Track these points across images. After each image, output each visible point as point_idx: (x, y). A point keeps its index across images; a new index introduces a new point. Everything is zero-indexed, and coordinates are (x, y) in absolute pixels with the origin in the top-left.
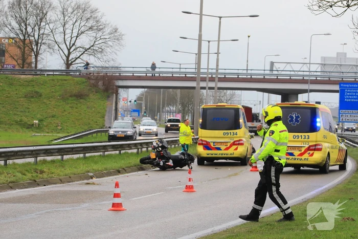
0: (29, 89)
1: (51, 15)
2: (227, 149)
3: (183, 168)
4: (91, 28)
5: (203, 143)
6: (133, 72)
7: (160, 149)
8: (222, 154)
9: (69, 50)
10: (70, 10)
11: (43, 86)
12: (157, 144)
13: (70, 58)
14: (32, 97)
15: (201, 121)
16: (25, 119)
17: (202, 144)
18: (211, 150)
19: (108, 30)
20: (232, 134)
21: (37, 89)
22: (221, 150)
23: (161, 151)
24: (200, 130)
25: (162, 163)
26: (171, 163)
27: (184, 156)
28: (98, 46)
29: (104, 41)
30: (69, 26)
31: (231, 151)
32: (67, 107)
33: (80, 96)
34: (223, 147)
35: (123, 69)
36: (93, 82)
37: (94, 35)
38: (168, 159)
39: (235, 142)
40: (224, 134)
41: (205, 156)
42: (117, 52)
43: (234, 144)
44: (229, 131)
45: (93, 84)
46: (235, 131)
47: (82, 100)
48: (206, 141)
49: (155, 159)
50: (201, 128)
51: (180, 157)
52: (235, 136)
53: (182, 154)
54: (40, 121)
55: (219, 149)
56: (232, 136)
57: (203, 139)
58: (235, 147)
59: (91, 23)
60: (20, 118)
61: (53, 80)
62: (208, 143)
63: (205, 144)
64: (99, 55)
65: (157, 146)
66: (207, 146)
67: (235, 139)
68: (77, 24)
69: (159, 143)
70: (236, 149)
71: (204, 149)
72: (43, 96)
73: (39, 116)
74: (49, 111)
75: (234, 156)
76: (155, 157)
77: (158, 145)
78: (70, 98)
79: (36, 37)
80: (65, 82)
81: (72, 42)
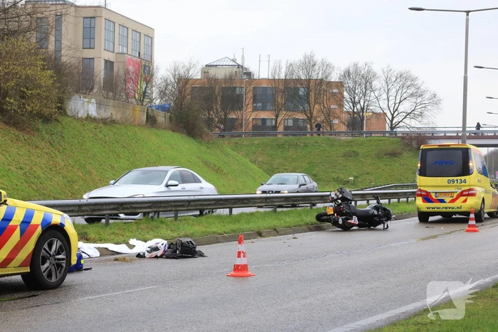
0: (348, 149)
1: (376, 84)
2: (453, 201)
3: (378, 227)
4: (412, 95)
5: (423, 193)
6: (445, 132)
7: (340, 201)
8: (446, 208)
9: (393, 115)
10: (394, 79)
11: (361, 146)
12: (336, 194)
13: (394, 122)
14: (350, 156)
15: (419, 165)
16: (342, 176)
17: (421, 195)
18: (433, 202)
19: (427, 96)
20: (459, 181)
21: (355, 149)
22: (445, 202)
23: (341, 204)
24: (418, 177)
25: (340, 222)
26: (355, 220)
27: (378, 212)
28: (419, 110)
29: (424, 105)
30: (393, 93)
31: (458, 203)
32: (382, 165)
33: (393, 154)
34: (447, 199)
35: (438, 129)
36: (407, 141)
37: (415, 100)
38: (350, 215)
39: (462, 192)
40: (449, 182)
41: (426, 210)
42: (436, 115)
43: (461, 194)
44: (455, 178)
45: (407, 143)
46: (463, 178)
47: (395, 158)
48: (426, 192)
49: (333, 215)
50: (420, 175)
51: (371, 212)
52: (463, 184)
53: (376, 208)
54: (356, 177)
55: (442, 201)
56: (458, 184)
57: (422, 188)
58: (463, 198)
59: (412, 90)
60: (337, 175)
61: (370, 140)
62: (428, 193)
63: (424, 195)
64: (420, 118)
65: (335, 198)
66: (427, 198)
67: (463, 189)
68: (400, 91)
69: (338, 194)
70: (465, 201)
71: (424, 202)
72: (360, 156)
73: (355, 173)
74: (365, 168)
75: (463, 210)
76: (332, 213)
77: (338, 196)
78: (385, 157)
79: (362, 104)
80: (381, 142)
81: (396, 108)
